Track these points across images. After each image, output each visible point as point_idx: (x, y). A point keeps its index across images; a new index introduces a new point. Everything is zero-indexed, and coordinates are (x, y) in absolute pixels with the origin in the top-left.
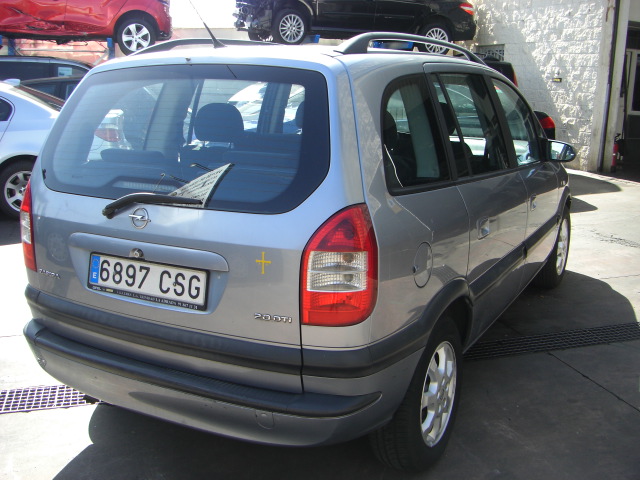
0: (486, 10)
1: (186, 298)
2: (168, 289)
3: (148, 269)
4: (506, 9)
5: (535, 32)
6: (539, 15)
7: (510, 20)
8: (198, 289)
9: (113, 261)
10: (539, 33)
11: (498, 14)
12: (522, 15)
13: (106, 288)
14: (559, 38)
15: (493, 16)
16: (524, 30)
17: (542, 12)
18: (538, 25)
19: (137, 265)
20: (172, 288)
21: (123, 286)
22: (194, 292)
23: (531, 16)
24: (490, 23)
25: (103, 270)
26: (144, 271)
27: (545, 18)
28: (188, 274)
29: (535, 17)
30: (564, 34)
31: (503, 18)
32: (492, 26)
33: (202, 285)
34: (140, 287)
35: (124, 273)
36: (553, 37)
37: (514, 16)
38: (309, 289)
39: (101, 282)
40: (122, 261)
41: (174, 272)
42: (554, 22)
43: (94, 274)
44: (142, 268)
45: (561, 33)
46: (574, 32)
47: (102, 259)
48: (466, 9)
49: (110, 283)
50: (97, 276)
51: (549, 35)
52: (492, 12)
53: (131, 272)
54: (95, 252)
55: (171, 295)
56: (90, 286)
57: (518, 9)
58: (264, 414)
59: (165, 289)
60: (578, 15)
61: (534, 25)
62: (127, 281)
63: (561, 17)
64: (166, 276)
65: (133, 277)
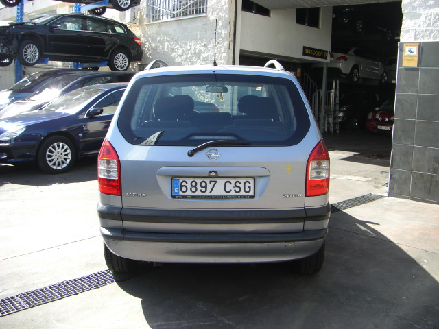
0: (145, 42)
1: (242, 193)
2: (231, 191)
3: (216, 182)
4: (160, 41)
5: (182, 55)
6: (184, 45)
7: (163, 48)
8: (249, 188)
9: (189, 181)
10: (184, 56)
11: (154, 45)
12: (171, 45)
13: (186, 196)
14: (198, 59)
15: (151, 46)
16: (173, 55)
17: (186, 44)
18: (183, 52)
19: (208, 181)
20: (233, 190)
21: (198, 193)
22: (247, 190)
23: (178, 46)
24: (148, 50)
25: (182, 186)
26: (213, 183)
27: (188, 47)
28: (242, 181)
29: (181, 47)
30: (202, 57)
31: (158, 47)
32: (150, 52)
33: (252, 185)
34: (211, 192)
35: (198, 186)
36: (194, 59)
37: (166, 46)
38: (310, 179)
39: (181, 193)
40: (196, 180)
41: (233, 181)
42: (195, 50)
43: (176, 190)
44: (211, 182)
45: (200, 56)
46: (208, 56)
47: (181, 180)
48: (137, 41)
49: (189, 193)
50: (178, 190)
51: (191, 58)
52: (150, 44)
53: (203, 185)
54: (174, 178)
55: (233, 193)
56: (173, 197)
57: (169, 41)
58: (290, 244)
59: (228, 190)
60: (210, 45)
61: (180, 51)
62: (201, 191)
63: (199, 47)
64: (228, 184)
65: (206, 187)
